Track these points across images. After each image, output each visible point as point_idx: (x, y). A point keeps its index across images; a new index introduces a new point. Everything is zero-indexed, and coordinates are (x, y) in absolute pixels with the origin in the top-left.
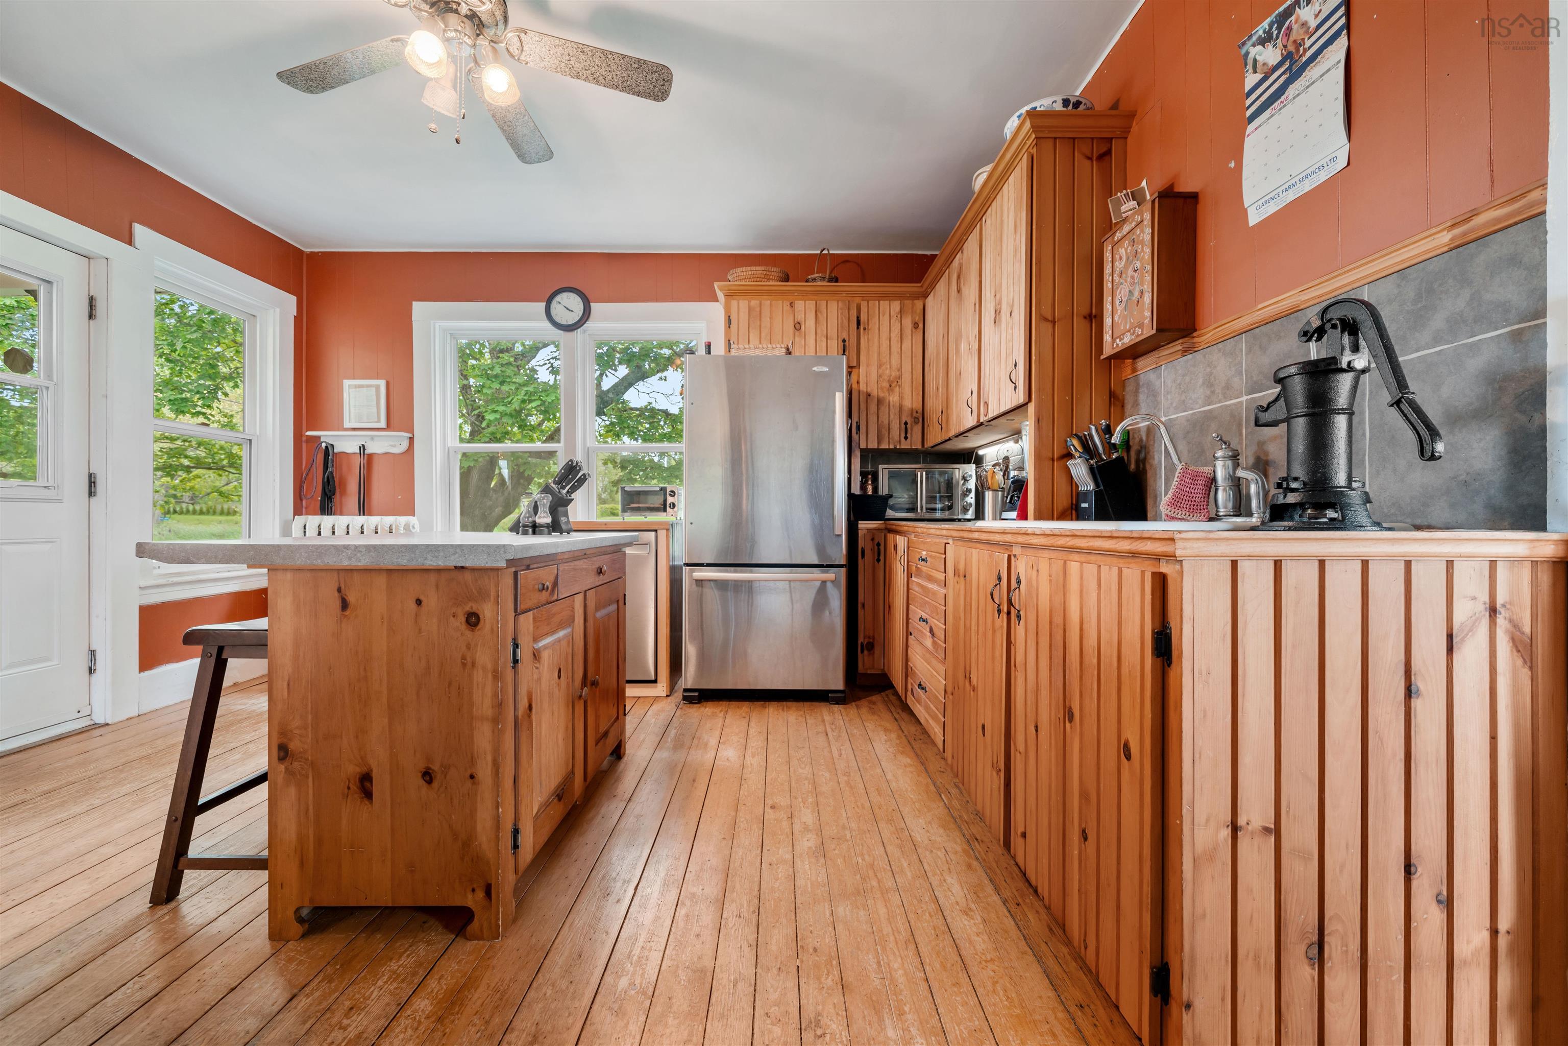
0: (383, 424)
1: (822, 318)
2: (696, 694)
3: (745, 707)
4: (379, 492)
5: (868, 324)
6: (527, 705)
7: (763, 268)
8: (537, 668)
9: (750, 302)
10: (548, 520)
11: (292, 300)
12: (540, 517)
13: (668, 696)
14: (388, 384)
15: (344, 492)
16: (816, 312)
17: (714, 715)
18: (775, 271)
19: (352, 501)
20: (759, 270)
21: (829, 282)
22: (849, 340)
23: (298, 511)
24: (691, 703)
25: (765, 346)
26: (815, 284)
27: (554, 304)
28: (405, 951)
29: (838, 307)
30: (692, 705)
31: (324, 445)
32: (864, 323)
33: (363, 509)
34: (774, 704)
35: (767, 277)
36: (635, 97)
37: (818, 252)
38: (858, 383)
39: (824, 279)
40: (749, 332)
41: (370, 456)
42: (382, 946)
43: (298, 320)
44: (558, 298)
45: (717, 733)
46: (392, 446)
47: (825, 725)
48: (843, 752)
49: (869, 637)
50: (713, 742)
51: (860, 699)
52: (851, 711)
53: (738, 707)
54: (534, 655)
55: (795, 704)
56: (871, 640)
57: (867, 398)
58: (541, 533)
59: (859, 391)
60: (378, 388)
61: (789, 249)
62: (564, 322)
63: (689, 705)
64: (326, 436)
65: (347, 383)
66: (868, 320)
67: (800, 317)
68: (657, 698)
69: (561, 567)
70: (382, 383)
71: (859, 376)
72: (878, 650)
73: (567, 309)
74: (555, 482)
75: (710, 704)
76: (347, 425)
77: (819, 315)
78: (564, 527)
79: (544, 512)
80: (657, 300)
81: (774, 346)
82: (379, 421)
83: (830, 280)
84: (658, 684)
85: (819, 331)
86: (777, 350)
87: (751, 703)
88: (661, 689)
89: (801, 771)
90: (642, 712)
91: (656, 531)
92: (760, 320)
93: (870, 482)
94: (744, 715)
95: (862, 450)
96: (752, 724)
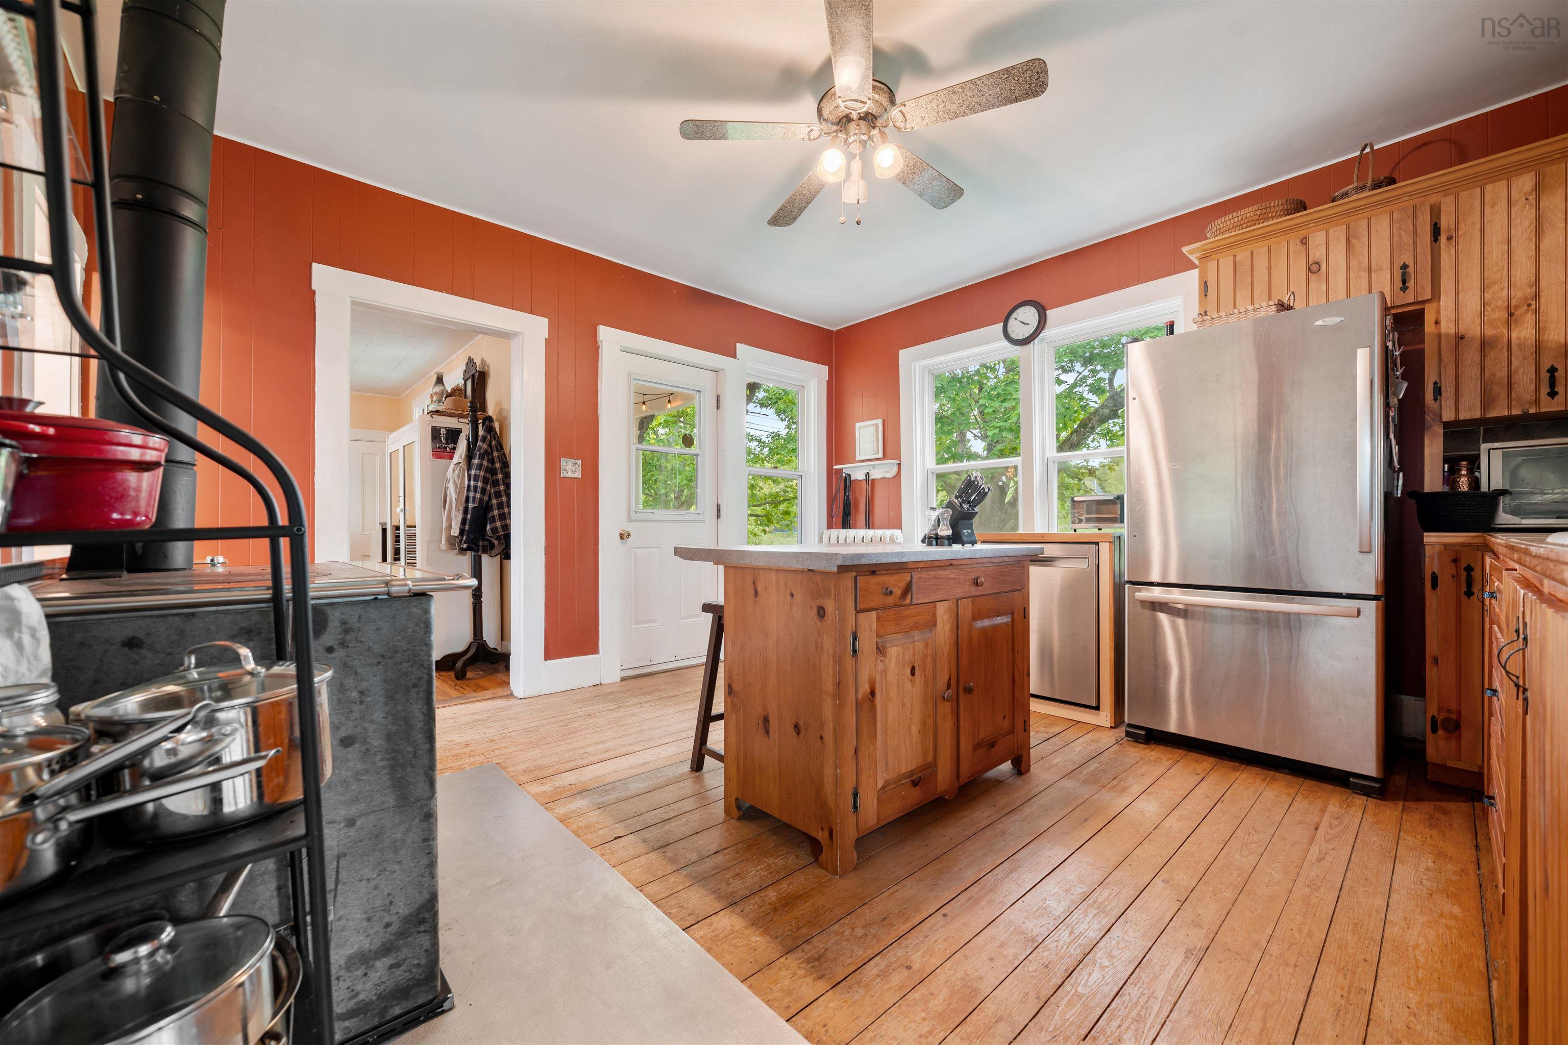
0: (880, 455)
1: (1360, 246)
2: (1143, 733)
3: (1207, 762)
4: (880, 510)
5: (1457, 229)
6: (869, 690)
7: (1256, 207)
8: (882, 661)
9: (1235, 256)
10: (950, 532)
11: (825, 369)
12: (942, 530)
13: (1111, 727)
14: (884, 421)
15: (857, 511)
16: (1348, 239)
17: (1157, 761)
18: (1278, 204)
19: (862, 519)
20: (1249, 212)
21: (1373, 189)
22: (1415, 263)
23: (830, 526)
24: (1136, 741)
25: (1243, 309)
26: (1347, 200)
27: (1011, 321)
28: (781, 856)
29: (1392, 221)
30: (1136, 744)
31: (844, 475)
32: (1449, 230)
33: (869, 525)
34: (1255, 770)
35: (1263, 218)
36: (1014, 105)
37: (1358, 153)
38: (1437, 322)
39: (1363, 188)
40: (1235, 294)
41: (873, 480)
42: (773, 845)
43: (829, 383)
44: (1015, 315)
45: (1148, 782)
46: (886, 472)
47: (1322, 816)
48: (1329, 858)
49: (1449, 711)
50: (1136, 789)
51: (1419, 799)
52: (1391, 811)
53: (1196, 761)
54: (878, 648)
55: (1289, 777)
56: (1454, 717)
57: (1457, 345)
58: (942, 545)
59: (1439, 336)
60: (877, 425)
61: (1313, 164)
62: (1020, 337)
63: (1132, 743)
64: (846, 468)
65: (858, 425)
66: (1457, 223)
67: (1318, 253)
68: (1098, 727)
69: (915, 576)
70: (879, 422)
71: (1438, 312)
72: (1467, 735)
73: (1023, 323)
74: (957, 497)
75: (1161, 748)
76: (858, 458)
77: (1353, 241)
78: (965, 539)
79: (945, 525)
80: (1120, 287)
81: (1257, 306)
82: (878, 453)
83: (1377, 185)
84: (1101, 712)
85: (1353, 264)
86: (1262, 310)
87: (1218, 760)
88: (1104, 718)
89: (1237, 856)
90: (1073, 737)
91: (1098, 543)
92: (1252, 275)
93: (1464, 472)
94: (1199, 771)
95: (1446, 425)
96: (1203, 784)
